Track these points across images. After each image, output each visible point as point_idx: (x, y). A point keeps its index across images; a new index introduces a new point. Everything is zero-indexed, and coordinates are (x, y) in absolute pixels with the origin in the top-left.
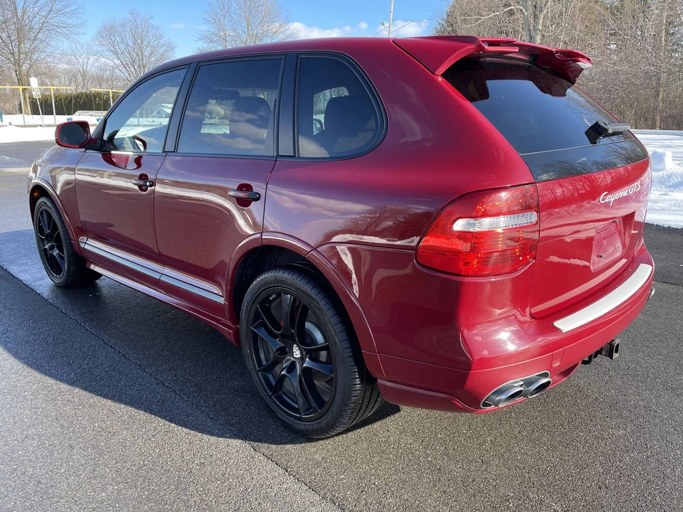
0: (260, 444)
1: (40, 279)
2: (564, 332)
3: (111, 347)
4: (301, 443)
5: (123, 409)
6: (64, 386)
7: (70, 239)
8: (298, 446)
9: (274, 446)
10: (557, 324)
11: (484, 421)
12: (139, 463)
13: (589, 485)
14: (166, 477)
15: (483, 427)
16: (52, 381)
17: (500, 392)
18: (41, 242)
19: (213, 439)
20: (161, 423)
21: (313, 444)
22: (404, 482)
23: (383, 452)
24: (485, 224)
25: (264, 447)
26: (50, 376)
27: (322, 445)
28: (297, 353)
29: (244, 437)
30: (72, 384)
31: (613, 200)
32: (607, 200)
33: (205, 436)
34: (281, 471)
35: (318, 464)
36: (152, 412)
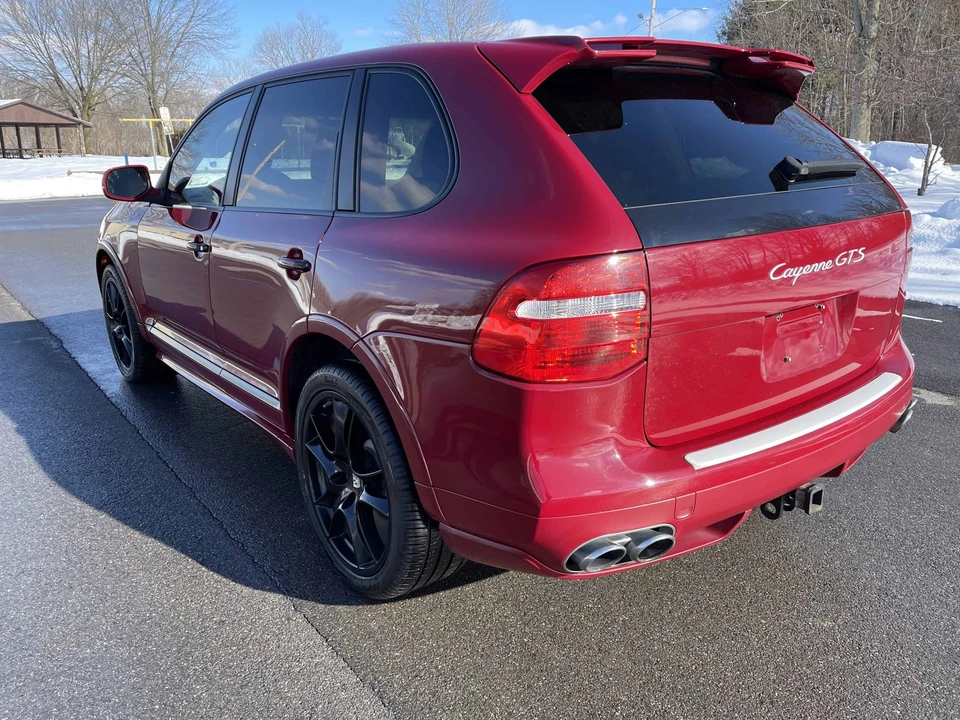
0: (304, 602)
1: (108, 373)
2: (696, 468)
3: (164, 462)
4: (358, 604)
5: (151, 546)
6: (89, 510)
8: (353, 608)
9: (321, 606)
10: (690, 458)
11: (625, 592)
12: (144, 615)
14: (172, 636)
15: (620, 601)
16: (78, 503)
17: (588, 550)
19: (247, 591)
20: (189, 565)
21: (374, 607)
22: (478, 668)
23: (464, 625)
25: (308, 606)
26: (77, 497)
27: (385, 610)
28: (357, 483)
29: (287, 590)
30: (100, 508)
31: (798, 275)
32: (784, 276)
33: (239, 587)
34: (319, 639)
35: (370, 634)
36: (184, 551)
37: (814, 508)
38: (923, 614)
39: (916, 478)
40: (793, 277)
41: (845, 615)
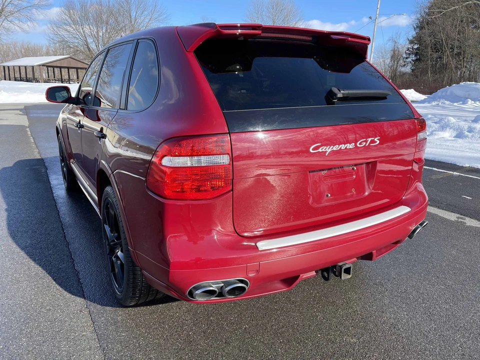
0: (93, 304)
2: (260, 250)
6: (18, 250)
8: (114, 309)
9: (99, 307)
10: (259, 244)
19: (69, 295)
20: (48, 279)
21: (124, 309)
25: (93, 306)
27: (129, 311)
30: (22, 249)
31: (330, 150)
32: (320, 150)
33: (66, 293)
34: (90, 323)
35: (116, 323)
36: (50, 273)
37: (345, 276)
38: (411, 341)
39: (441, 266)
40: (326, 152)
41: (366, 337)
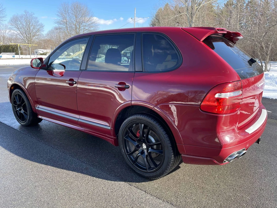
0: (132, 183)
2: (250, 133)
4: (148, 181)
5: (71, 173)
7: (31, 106)
9: (137, 184)
10: (246, 131)
12: (87, 193)
13: (257, 189)
14: (100, 197)
16: (37, 164)
17: (231, 156)
18: (14, 108)
19: (113, 182)
24: (223, 95)
25: (134, 184)
26: (35, 162)
28: (144, 146)
29: (125, 181)
33: (109, 181)
35: (157, 189)
36: (84, 174)
